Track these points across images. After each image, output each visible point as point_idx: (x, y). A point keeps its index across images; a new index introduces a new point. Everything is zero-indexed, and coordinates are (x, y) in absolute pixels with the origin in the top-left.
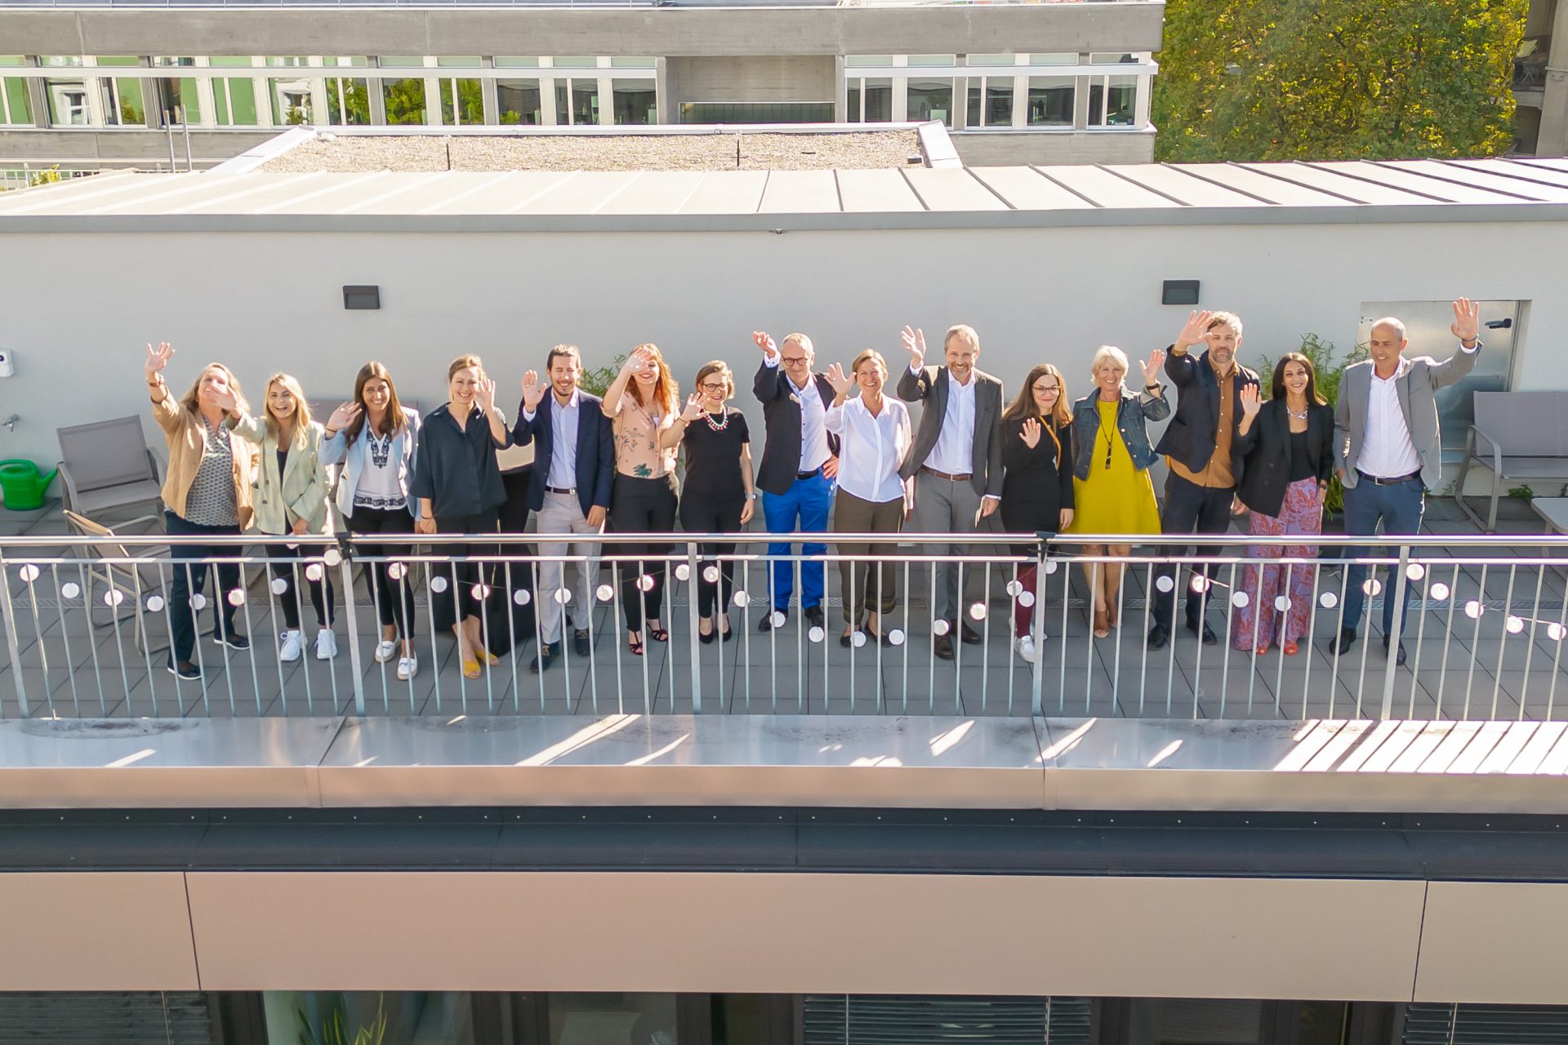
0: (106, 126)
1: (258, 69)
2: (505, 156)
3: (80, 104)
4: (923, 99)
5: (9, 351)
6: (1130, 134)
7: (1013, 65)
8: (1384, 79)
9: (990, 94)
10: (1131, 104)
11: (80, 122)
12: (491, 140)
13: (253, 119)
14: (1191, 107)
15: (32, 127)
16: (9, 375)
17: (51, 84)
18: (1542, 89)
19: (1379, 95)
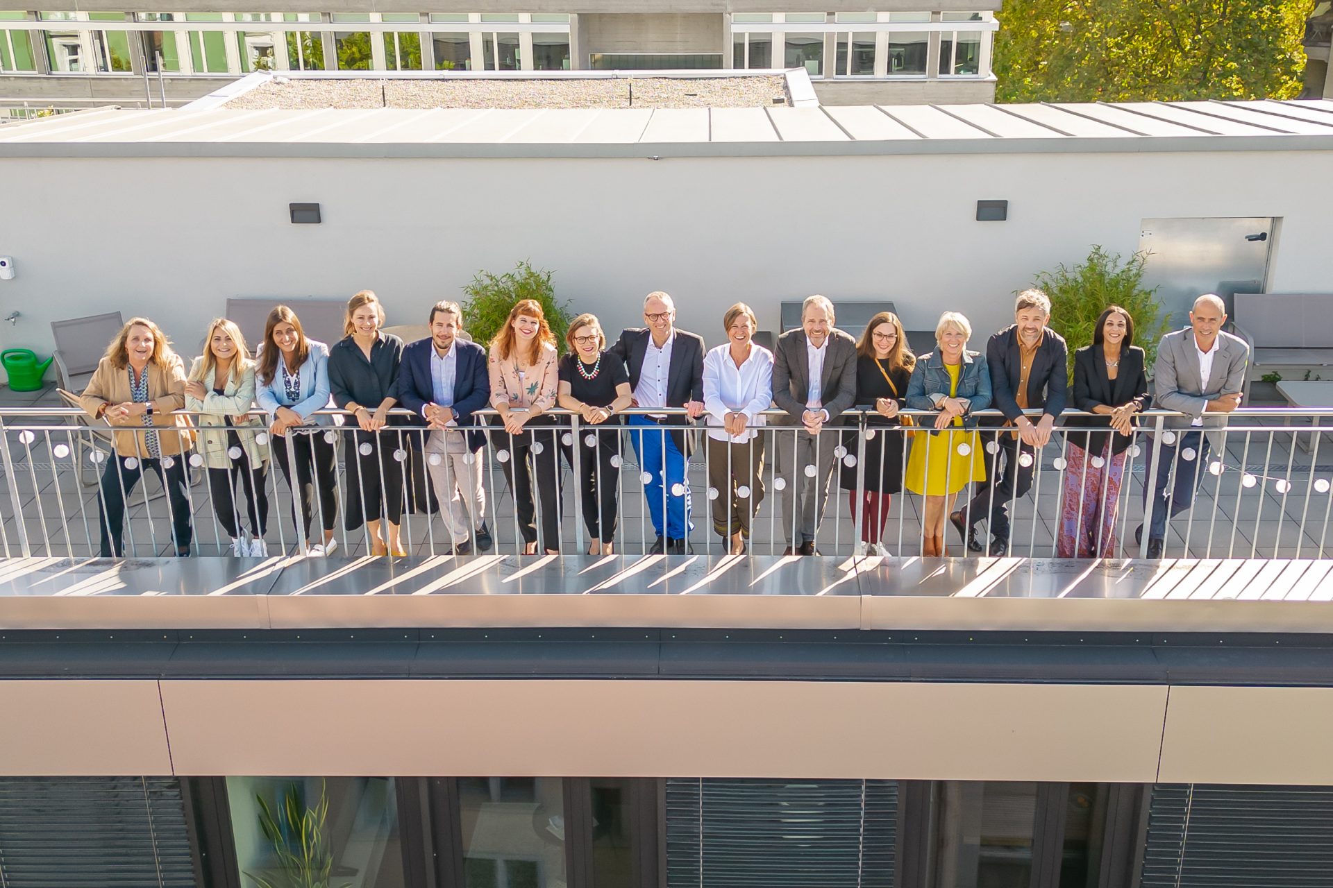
0: (98, 73)
1: (228, 25)
2: (432, 97)
3: (77, 54)
4: (799, 51)
5: (10, 258)
6: (974, 82)
7: (875, 22)
8: (1194, 36)
9: (856, 47)
10: (976, 57)
11: (77, 70)
12: (421, 83)
13: (225, 68)
14: (1029, 59)
15: (35, 73)
16: (11, 278)
17: (52, 37)
18: (1328, 44)
19: (1190, 49)
